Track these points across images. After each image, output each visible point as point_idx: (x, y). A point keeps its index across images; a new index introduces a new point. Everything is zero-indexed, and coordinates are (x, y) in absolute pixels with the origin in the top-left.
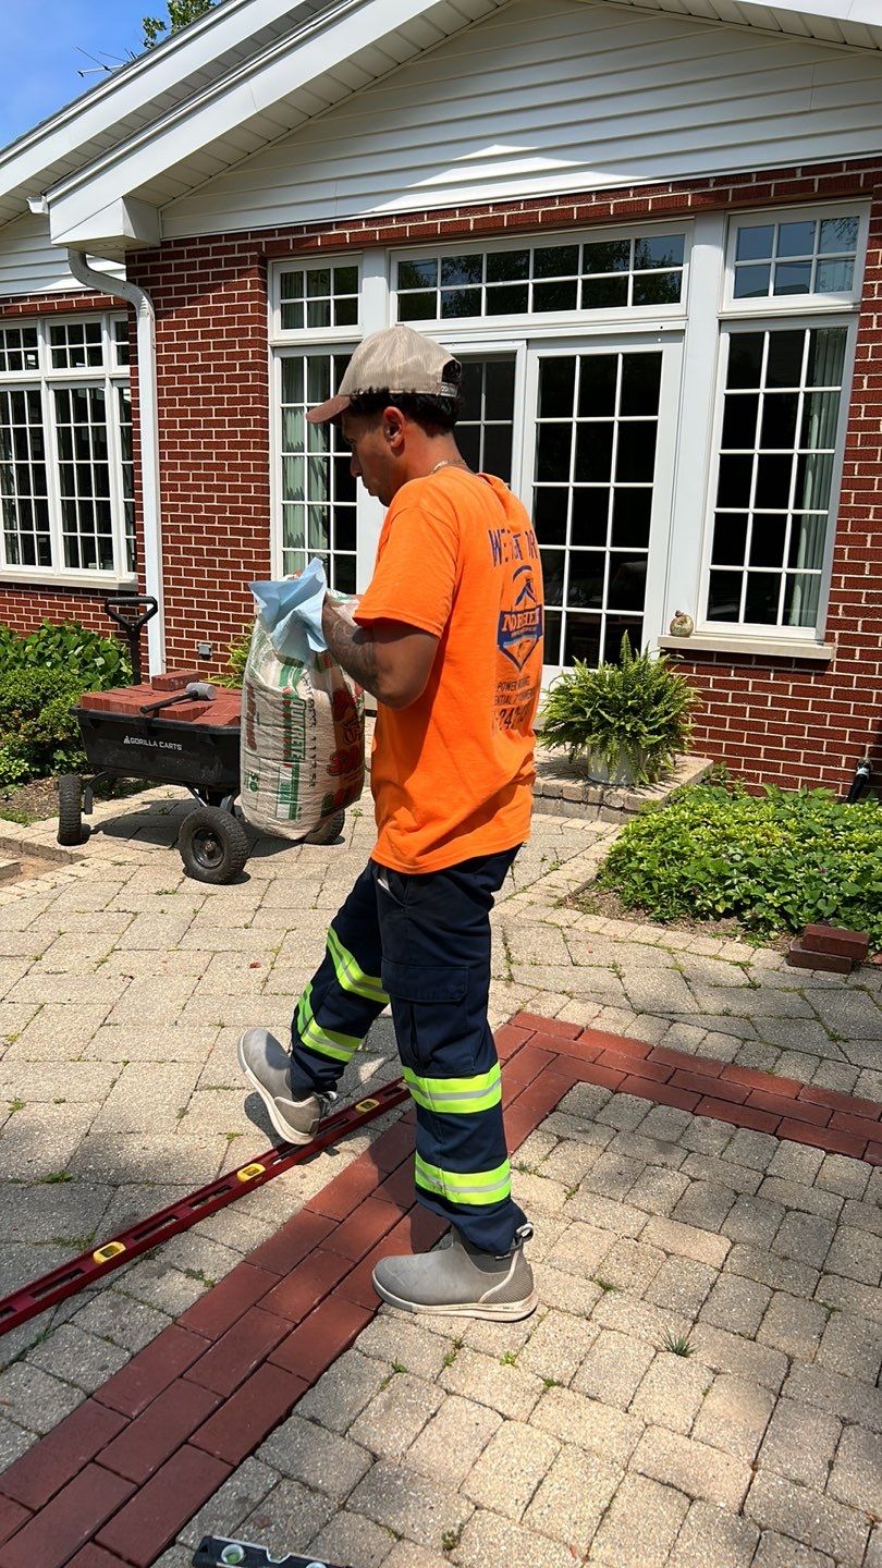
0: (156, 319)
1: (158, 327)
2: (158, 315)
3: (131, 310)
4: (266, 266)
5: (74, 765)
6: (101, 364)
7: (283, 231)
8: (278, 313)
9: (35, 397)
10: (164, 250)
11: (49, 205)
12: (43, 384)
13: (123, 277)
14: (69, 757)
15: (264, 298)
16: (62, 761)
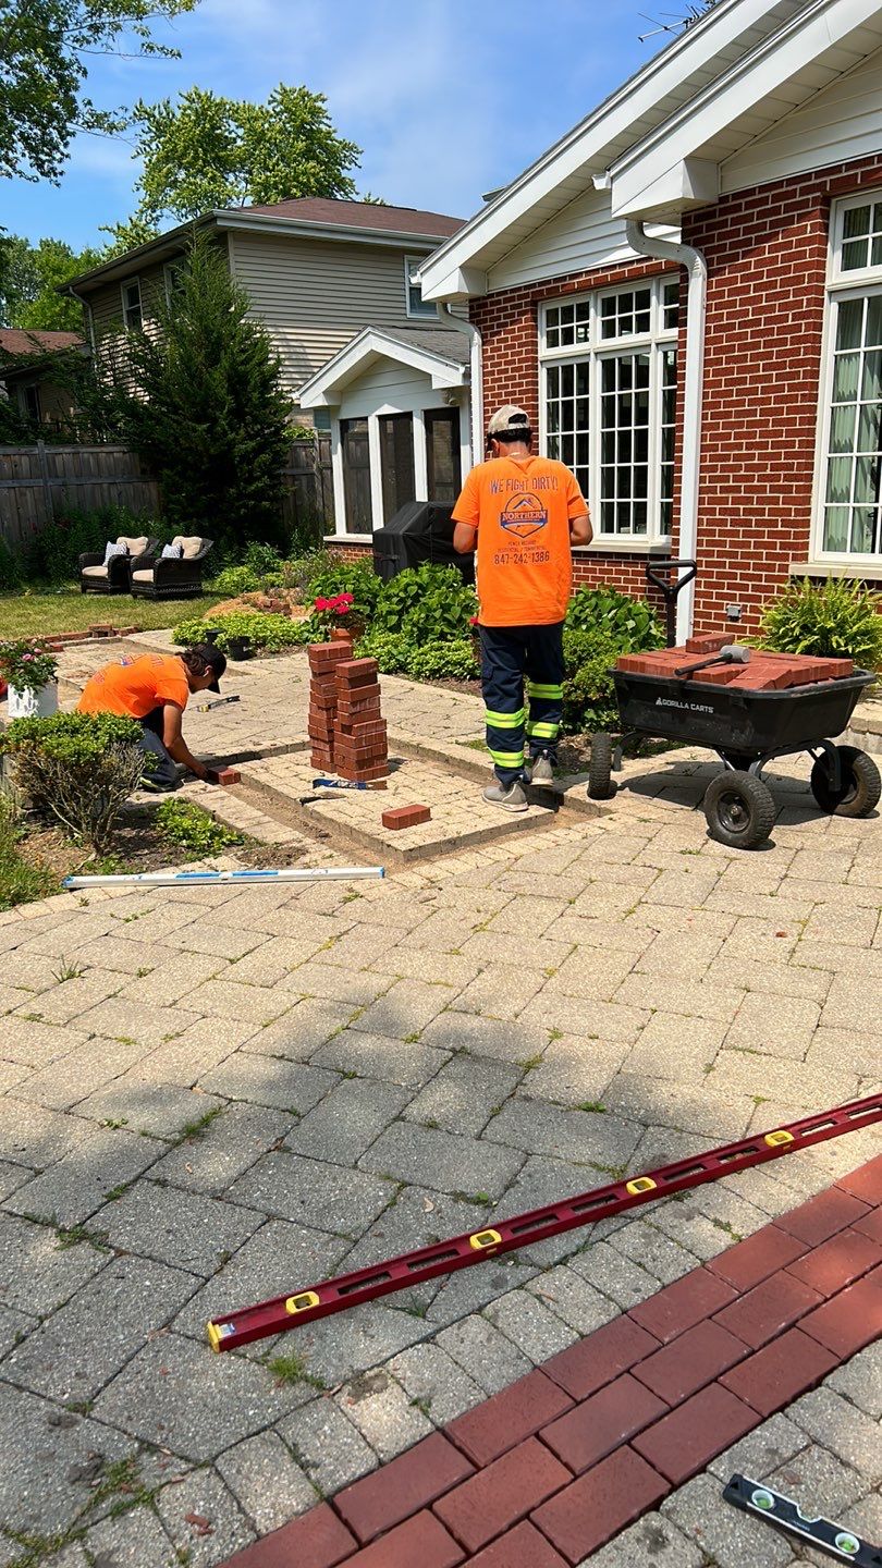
0: (708, 278)
1: (709, 286)
2: (710, 274)
3: (684, 271)
4: (829, 206)
5: (603, 723)
6: (648, 330)
7: (850, 166)
8: (839, 254)
9: (584, 369)
10: (722, 206)
11: (612, 179)
12: (592, 355)
13: (677, 240)
14: (599, 716)
15: (825, 240)
16: (592, 720)
